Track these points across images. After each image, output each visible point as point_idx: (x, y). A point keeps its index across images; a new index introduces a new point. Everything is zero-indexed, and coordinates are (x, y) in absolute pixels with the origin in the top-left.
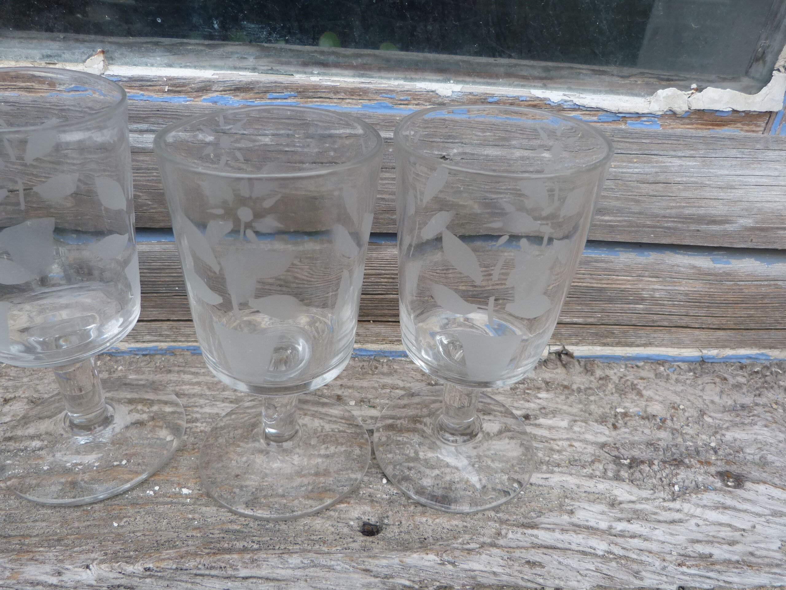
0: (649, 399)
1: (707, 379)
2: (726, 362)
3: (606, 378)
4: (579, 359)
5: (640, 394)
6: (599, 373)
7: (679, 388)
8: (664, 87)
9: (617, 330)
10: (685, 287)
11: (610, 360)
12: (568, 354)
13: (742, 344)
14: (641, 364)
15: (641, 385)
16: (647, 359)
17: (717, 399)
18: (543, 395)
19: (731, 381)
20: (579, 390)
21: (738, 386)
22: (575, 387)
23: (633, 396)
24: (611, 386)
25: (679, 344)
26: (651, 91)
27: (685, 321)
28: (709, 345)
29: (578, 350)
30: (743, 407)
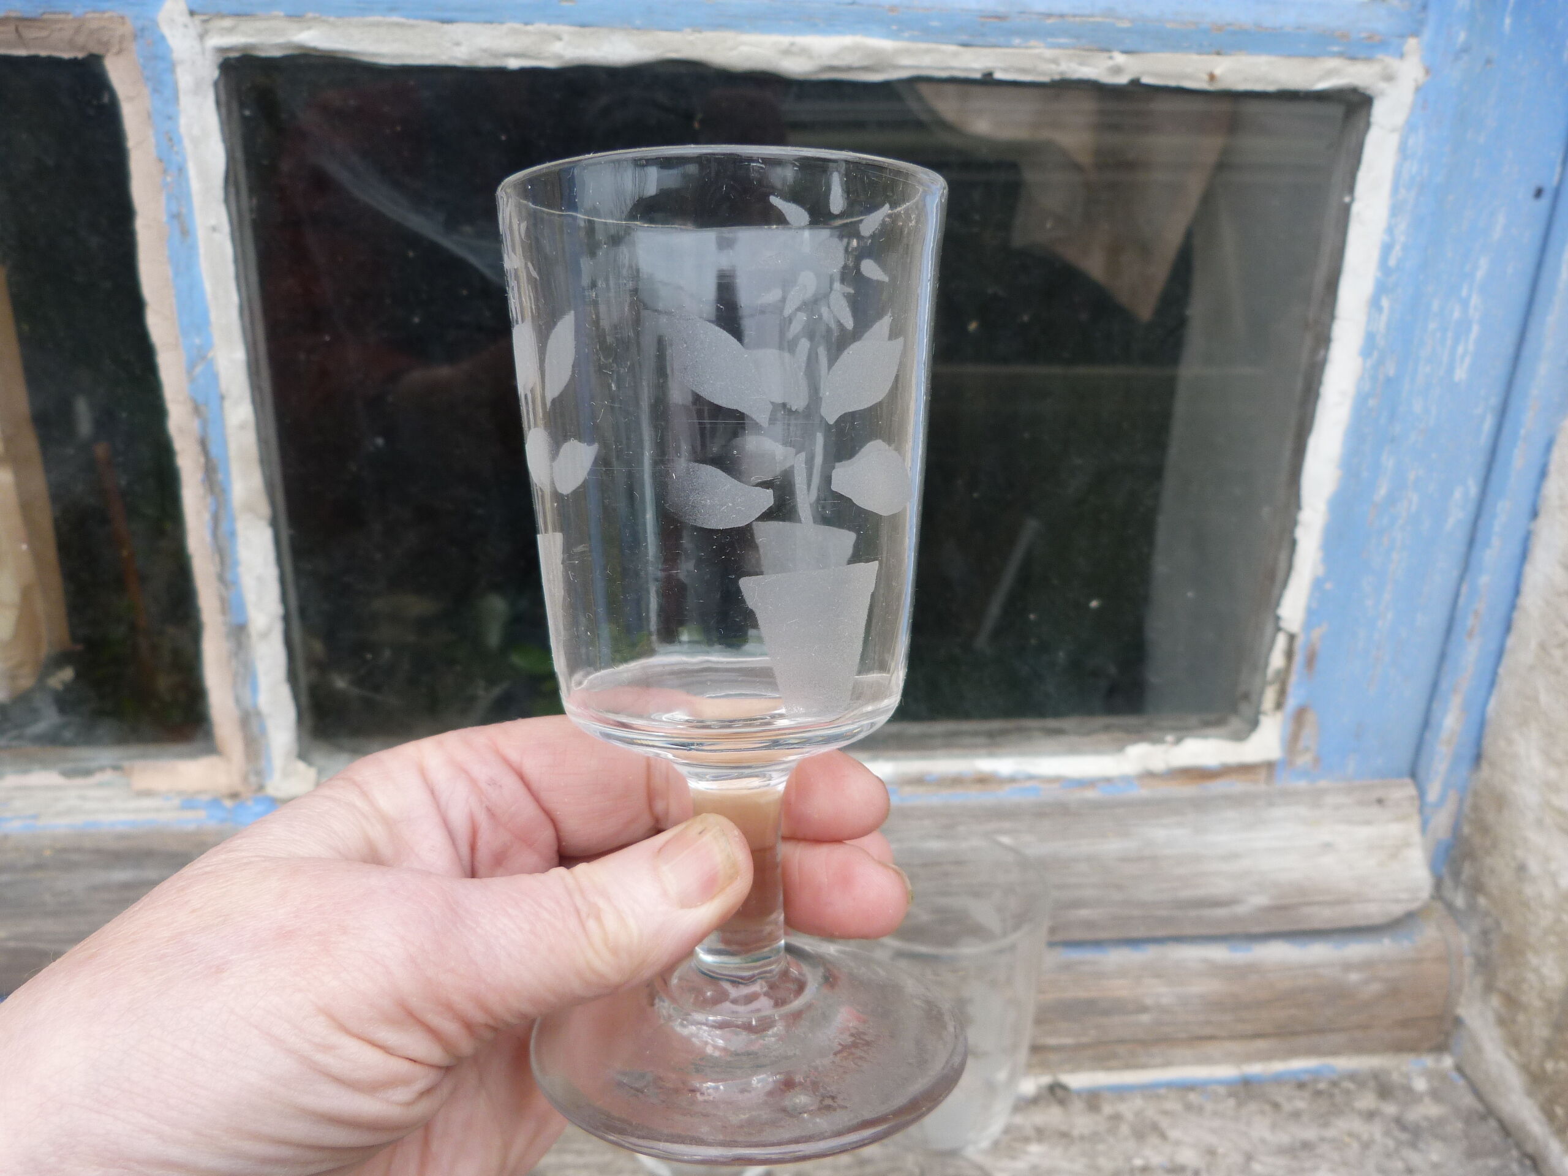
0: (1178, 1143)
1: (1253, 1106)
2: (1278, 1080)
3: (1117, 1118)
4: (1079, 1093)
5: (1163, 1136)
6: (1107, 1109)
7: (1216, 1123)
8: (1135, 742)
9: (1121, 1050)
10: (1199, 988)
11: (1121, 1092)
12: (1064, 1088)
13: (1293, 1053)
14: (1162, 1091)
15: (1164, 1123)
16: (1170, 1086)
17: (1268, 1135)
18: (1034, 1148)
19: (1287, 1107)
20: (1082, 1138)
21: (1296, 1115)
22: (1076, 1132)
23: (1154, 1140)
24: (1125, 1129)
25: (1207, 1060)
26: (1120, 748)
27: (1208, 1031)
28: (1249, 1058)
29: (1078, 1080)
30: (1306, 1146)
